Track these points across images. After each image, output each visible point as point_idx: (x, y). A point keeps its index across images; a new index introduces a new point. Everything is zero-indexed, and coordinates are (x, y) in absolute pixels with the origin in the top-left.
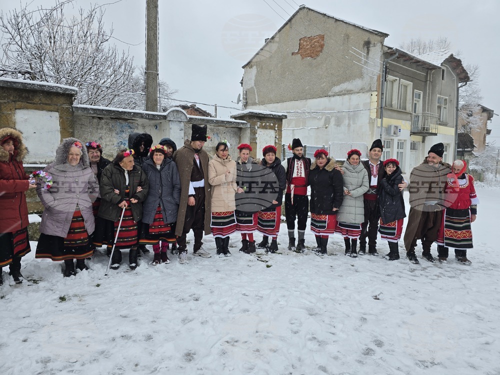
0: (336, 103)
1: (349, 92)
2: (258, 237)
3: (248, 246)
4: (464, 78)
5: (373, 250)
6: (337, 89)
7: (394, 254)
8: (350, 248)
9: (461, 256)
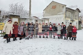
0: (58, 16)
1: (60, 14)
2: (45, 36)
3: (44, 37)
4: (80, 12)
5: (62, 38)
6: (58, 14)
7: (65, 39)
8: (59, 38)
9: (75, 39)
